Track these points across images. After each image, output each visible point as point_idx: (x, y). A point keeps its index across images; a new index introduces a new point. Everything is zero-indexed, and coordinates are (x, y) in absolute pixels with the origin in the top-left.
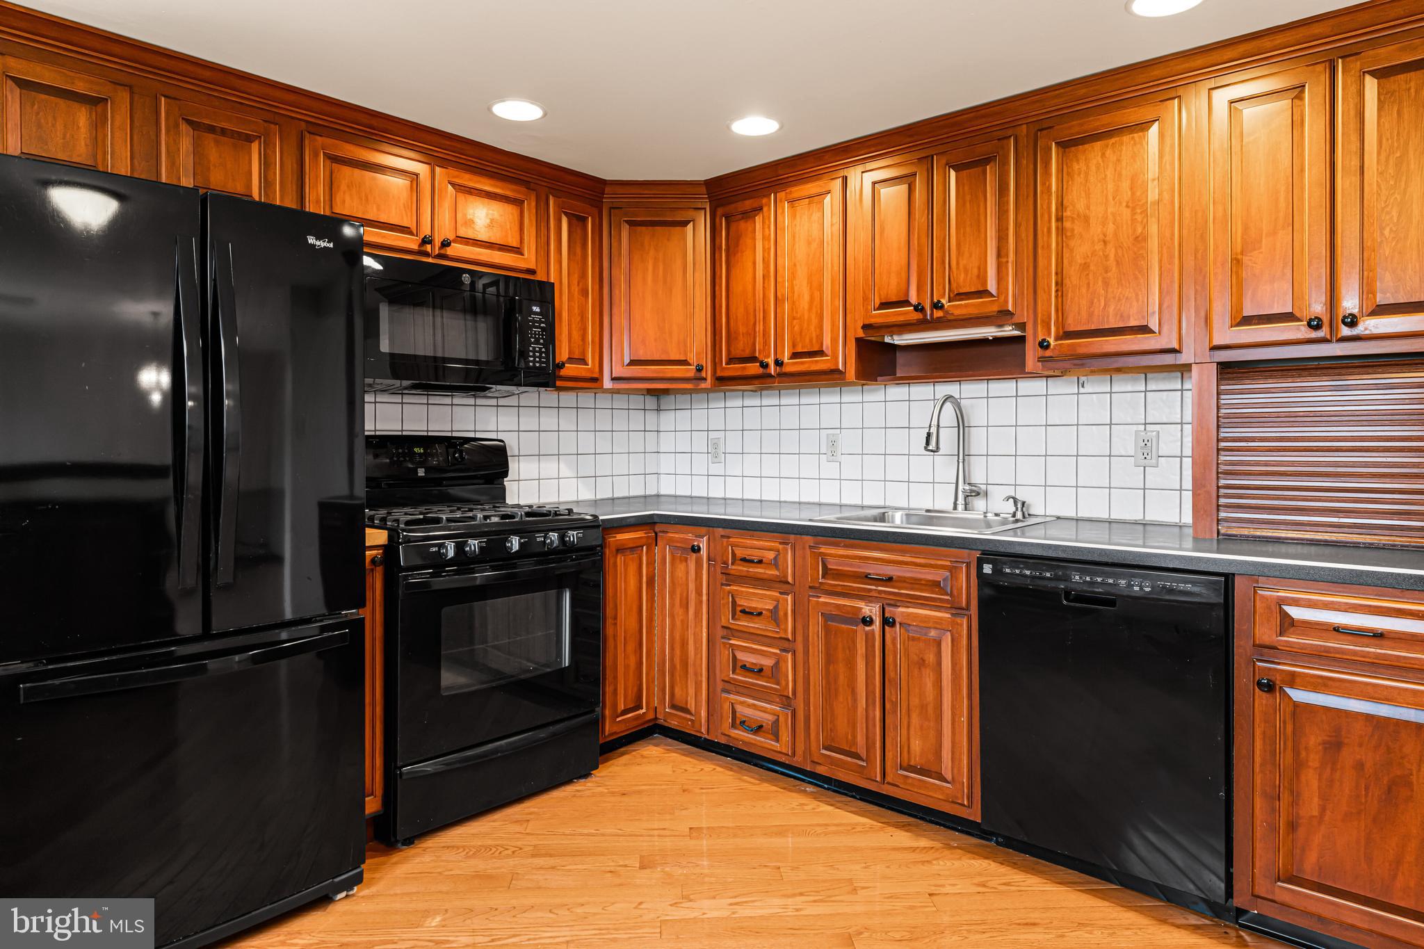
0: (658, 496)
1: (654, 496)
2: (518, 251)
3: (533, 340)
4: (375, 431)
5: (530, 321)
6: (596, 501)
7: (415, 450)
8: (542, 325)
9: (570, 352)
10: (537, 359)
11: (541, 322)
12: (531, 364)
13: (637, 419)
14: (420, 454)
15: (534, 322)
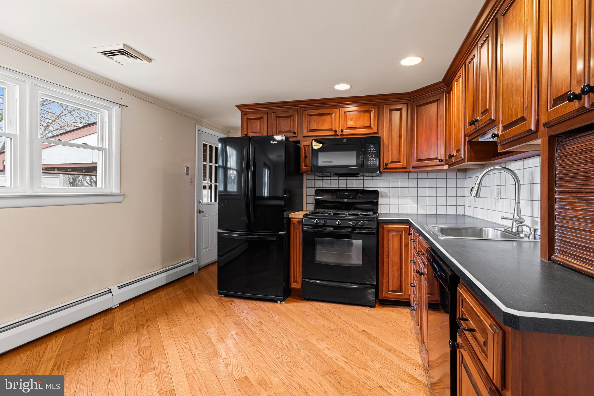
0: (464, 215)
1: (462, 215)
2: (370, 127)
3: (370, 157)
4: (330, 188)
5: (369, 151)
6: (427, 215)
7: (345, 193)
8: (374, 151)
9: (392, 159)
10: (372, 163)
11: (373, 150)
12: (369, 165)
13: (452, 183)
14: (346, 195)
15: (371, 150)
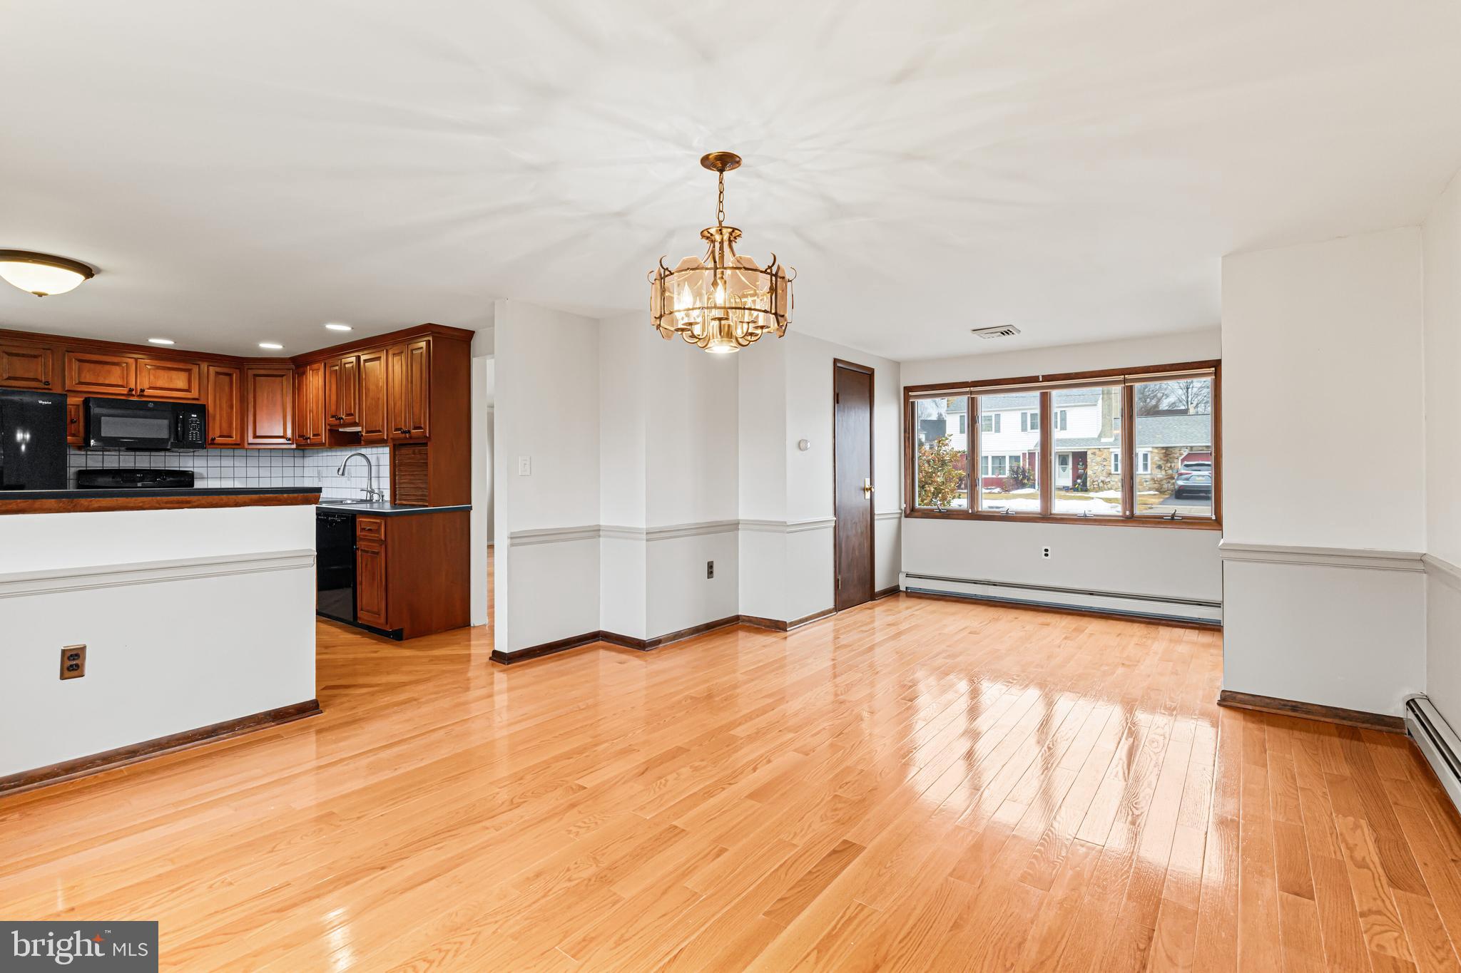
2: (187, 391)
3: (191, 429)
5: (190, 421)
8: (198, 422)
9: (220, 433)
10: (194, 437)
12: (190, 439)
14: (139, 477)
15: (192, 421)
